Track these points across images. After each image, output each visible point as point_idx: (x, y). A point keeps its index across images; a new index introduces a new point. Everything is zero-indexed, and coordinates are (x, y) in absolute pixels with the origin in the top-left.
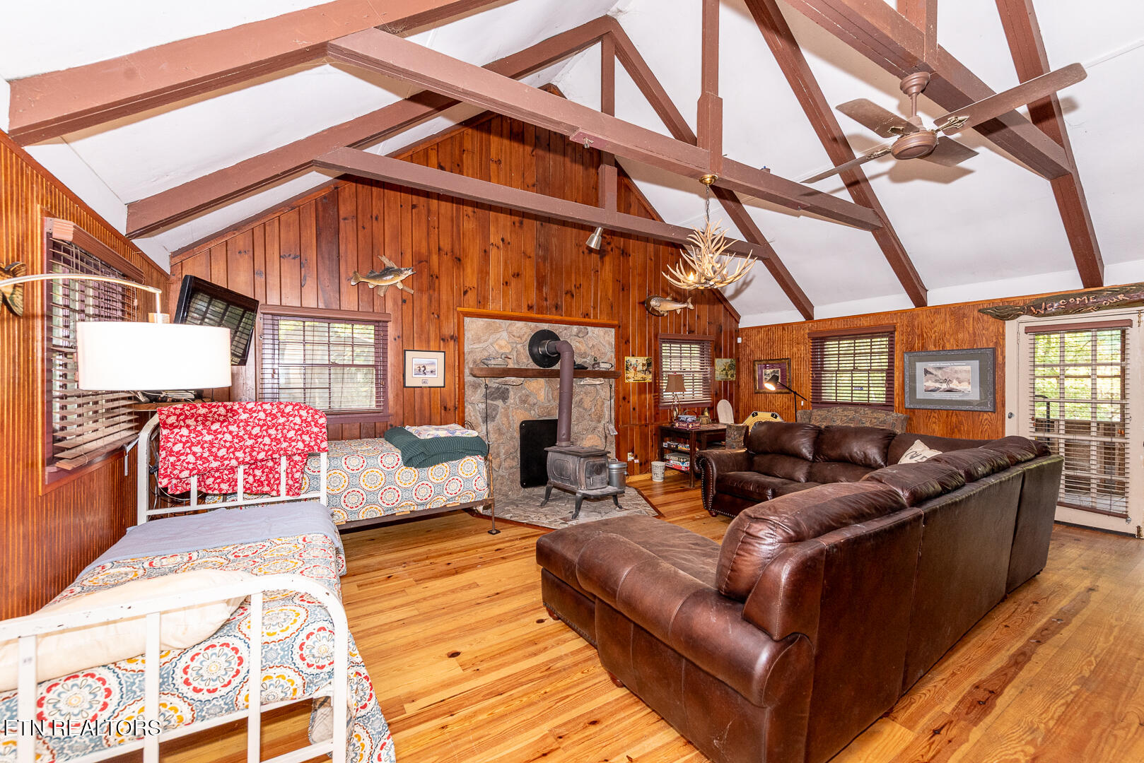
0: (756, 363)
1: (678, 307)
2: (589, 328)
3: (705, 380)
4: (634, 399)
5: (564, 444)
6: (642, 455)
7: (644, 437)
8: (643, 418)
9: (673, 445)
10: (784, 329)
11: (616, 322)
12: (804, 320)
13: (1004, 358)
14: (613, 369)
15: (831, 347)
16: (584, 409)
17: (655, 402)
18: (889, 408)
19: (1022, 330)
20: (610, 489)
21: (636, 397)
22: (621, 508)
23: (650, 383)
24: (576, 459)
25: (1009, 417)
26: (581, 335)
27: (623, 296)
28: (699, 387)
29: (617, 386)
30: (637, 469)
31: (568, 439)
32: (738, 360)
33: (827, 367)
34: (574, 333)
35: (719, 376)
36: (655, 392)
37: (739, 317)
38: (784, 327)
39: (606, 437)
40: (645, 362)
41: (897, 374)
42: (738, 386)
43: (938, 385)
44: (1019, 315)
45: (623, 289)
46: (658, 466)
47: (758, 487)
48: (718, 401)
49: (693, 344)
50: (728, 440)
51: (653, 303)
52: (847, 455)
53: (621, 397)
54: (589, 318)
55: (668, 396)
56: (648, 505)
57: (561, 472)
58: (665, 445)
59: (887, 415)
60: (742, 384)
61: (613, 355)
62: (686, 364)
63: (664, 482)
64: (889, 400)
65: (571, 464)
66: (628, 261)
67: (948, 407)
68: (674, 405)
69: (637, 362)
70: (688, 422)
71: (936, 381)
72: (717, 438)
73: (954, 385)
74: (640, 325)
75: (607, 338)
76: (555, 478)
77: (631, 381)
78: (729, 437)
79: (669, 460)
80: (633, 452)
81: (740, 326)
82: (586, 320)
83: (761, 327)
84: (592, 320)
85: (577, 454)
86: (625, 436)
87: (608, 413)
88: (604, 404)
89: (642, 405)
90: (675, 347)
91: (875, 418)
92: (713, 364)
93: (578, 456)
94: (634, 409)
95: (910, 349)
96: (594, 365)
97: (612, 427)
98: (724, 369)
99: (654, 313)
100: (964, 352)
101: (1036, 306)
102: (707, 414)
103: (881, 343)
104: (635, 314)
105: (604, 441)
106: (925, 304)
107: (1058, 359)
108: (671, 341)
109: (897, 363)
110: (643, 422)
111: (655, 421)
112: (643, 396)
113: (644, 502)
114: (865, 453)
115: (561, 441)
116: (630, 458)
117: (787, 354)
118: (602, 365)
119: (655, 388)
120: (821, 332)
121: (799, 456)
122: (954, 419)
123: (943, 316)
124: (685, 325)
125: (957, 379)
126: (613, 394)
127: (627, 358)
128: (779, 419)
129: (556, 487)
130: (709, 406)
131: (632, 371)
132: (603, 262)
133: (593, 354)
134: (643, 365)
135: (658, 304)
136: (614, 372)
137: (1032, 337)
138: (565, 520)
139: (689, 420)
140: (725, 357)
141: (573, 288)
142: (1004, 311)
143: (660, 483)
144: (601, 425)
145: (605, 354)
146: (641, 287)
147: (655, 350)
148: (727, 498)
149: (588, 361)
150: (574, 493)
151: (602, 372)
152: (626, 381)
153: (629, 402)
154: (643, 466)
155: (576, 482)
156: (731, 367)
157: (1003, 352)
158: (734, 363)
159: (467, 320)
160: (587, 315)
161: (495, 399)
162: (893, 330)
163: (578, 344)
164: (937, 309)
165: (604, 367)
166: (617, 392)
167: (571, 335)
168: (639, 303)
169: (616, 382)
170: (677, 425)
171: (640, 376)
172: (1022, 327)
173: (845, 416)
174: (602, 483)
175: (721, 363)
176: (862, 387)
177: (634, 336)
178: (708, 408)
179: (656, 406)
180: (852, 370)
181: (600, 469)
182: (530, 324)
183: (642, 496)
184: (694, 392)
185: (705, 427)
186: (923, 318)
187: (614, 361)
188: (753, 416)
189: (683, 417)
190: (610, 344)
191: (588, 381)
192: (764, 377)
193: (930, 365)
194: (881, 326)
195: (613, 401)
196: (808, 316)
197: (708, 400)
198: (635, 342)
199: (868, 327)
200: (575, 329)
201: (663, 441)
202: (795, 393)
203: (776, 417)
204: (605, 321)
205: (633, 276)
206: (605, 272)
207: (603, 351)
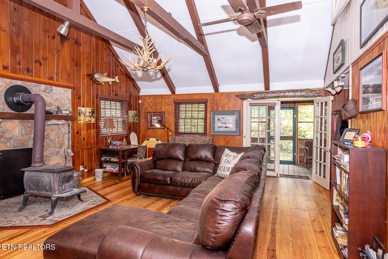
0: (149, 114)
1: (110, 80)
2: (54, 88)
3: (124, 122)
4: (84, 133)
5: (38, 165)
6: (88, 167)
7: (90, 155)
8: (89, 144)
9: (108, 158)
10: (162, 97)
11: (72, 85)
12: (171, 94)
13: (243, 114)
14: (70, 115)
15: (182, 107)
16: (50, 140)
17: (97, 135)
18: (205, 135)
19: (248, 104)
20: (76, 191)
21: (85, 131)
22: (82, 201)
23: (93, 124)
24: (51, 174)
25: (244, 137)
26: (47, 91)
27: (77, 69)
28: (120, 125)
29: (73, 125)
30: (86, 175)
31: (42, 161)
32: (139, 112)
33: (181, 116)
34: (42, 90)
35: (131, 120)
36: (96, 129)
37: (140, 90)
38: (162, 96)
39: (66, 158)
40: (90, 111)
41: (208, 120)
42: (139, 125)
43: (222, 125)
44: (247, 99)
45: (76, 65)
46: (99, 172)
47: (163, 177)
48: (130, 134)
49: (118, 102)
50: (138, 153)
51: (96, 76)
52: (199, 157)
53: (76, 132)
54: (53, 80)
55: (104, 131)
56: (99, 196)
57: (37, 185)
58: (103, 159)
59: (206, 138)
60: (141, 125)
61: (70, 105)
62: (113, 113)
63: (103, 181)
64: (205, 131)
65: (46, 178)
66: (80, 48)
67: (226, 134)
68: (108, 136)
69: (86, 110)
70: (118, 145)
71: (222, 123)
72: (133, 153)
73: (228, 125)
74: (87, 88)
75: (66, 95)
76: (31, 189)
77: (82, 122)
78: (139, 152)
79: (105, 168)
80: (83, 165)
81: (140, 94)
82: (51, 82)
83: (151, 96)
84: (55, 82)
85: (51, 171)
86: (78, 156)
87: (67, 142)
88: (64, 136)
89: (89, 136)
90: (108, 103)
91: (201, 139)
92: (127, 114)
93: (52, 172)
94: (84, 139)
95: (213, 110)
96: (57, 111)
97: (70, 151)
98: (133, 116)
99: (96, 82)
100: (231, 112)
101: (252, 95)
102: (125, 140)
103: (202, 106)
104: (84, 83)
105: (64, 160)
106: (218, 91)
107: (258, 115)
108: (106, 99)
109: (208, 116)
110: (90, 147)
111: (97, 145)
112: (89, 131)
113: (95, 194)
114: (206, 156)
115: (35, 163)
116: (81, 168)
117: (163, 110)
118: (64, 112)
119: (97, 126)
120: (179, 100)
121: (178, 159)
122: (227, 139)
123: (224, 97)
124: (113, 91)
125: (229, 122)
126: (70, 130)
127: (79, 108)
128: (160, 142)
129: (31, 196)
130: (126, 136)
131: (83, 116)
132: (63, 46)
133: (56, 104)
134: (90, 113)
135: (99, 77)
136: (71, 116)
137: (251, 107)
138: (44, 217)
139: (118, 144)
140: (133, 110)
141: (41, 59)
142: (243, 96)
143: (100, 182)
144: (62, 150)
145: (65, 105)
146: (88, 66)
147: (97, 104)
148: (146, 185)
149: (53, 109)
150: (50, 198)
151: (64, 116)
152: (79, 122)
153: (80, 135)
154: (89, 172)
155: (51, 190)
156: (136, 115)
157: (243, 112)
158: (138, 113)
160: (52, 78)
162: (207, 101)
164: (222, 94)
165: (65, 113)
166: (73, 129)
167: (40, 91)
168: (87, 75)
169: (72, 123)
170: (111, 147)
171: (87, 119)
172: (249, 103)
173: (190, 139)
174: (70, 188)
175: (132, 113)
176: (195, 126)
177: (83, 95)
178: (125, 137)
179: (97, 137)
180: (191, 118)
181: (68, 179)
183: (93, 191)
184: (119, 129)
185: (126, 147)
186: (217, 97)
187: (71, 109)
188: (147, 140)
189: (115, 143)
190: (68, 98)
191: (54, 121)
192: (153, 121)
193: (220, 117)
194: (202, 99)
195: (70, 134)
196: (173, 92)
197: (125, 133)
198: (84, 98)
199: (198, 99)
200: (43, 87)
201: (102, 157)
202: (168, 128)
203: (158, 141)
204: (64, 84)
205: (83, 59)
206: (64, 52)
207: (63, 102)
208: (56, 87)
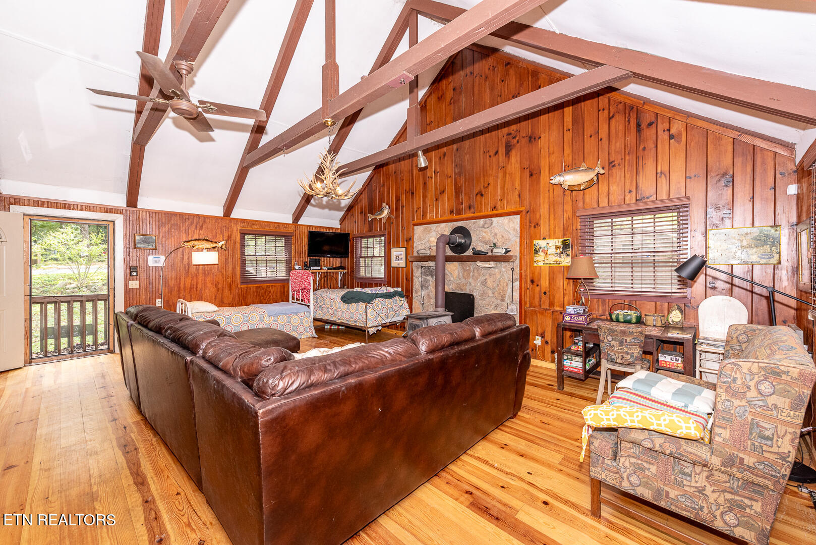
2: (494, 219)
4: (544, 282)
6: (554, 343)
11: (523, 209)
21: (548, 281)
23: (567, 267)
26: (486, 226)
27: (532, 182)
29: (521, 269)
30: (548, 356)
34: (481, 226)
40: (560, 244)
45: (532, 175)
53: (528, 280)
54: (497, 210)
61: (518, 240)
74: (553, 205)
75: (512, 225)
77: (540, 264)
80: (542, 337)
82: (495, 212)
84: (500, 211)
86: (533, 318)
88: (508, 284)
89: (556, 289)
94: (545, 293)
97: (514, 307)
116: (538, 341)
124: (630, 192)
126: (515, 276)
127: (535, 242)
130: (686, 301)
131: (542, 254)
132: (509, 157)
141: (482, 189)
145: (509, 240)
146: (554, 165)
147: (576, 230)
149: (491, 247)
152: (535, 265)
153: (537, 285)
159: (415, 227)
160: (495, 208)
161: (428, 275)
163: (484, 234)
166: (522, 275)
167: (478, 228)
169: (521, 266)
177: (545, 219)
182: (450, 224)
187: (517, 246)
190: (514, 229)
197: (683, 293)
198: (547, 224)
200: (482, 222)
204: (512, 209)
206: (511, 165)
207: (507, 237)
208: (498, 218)
